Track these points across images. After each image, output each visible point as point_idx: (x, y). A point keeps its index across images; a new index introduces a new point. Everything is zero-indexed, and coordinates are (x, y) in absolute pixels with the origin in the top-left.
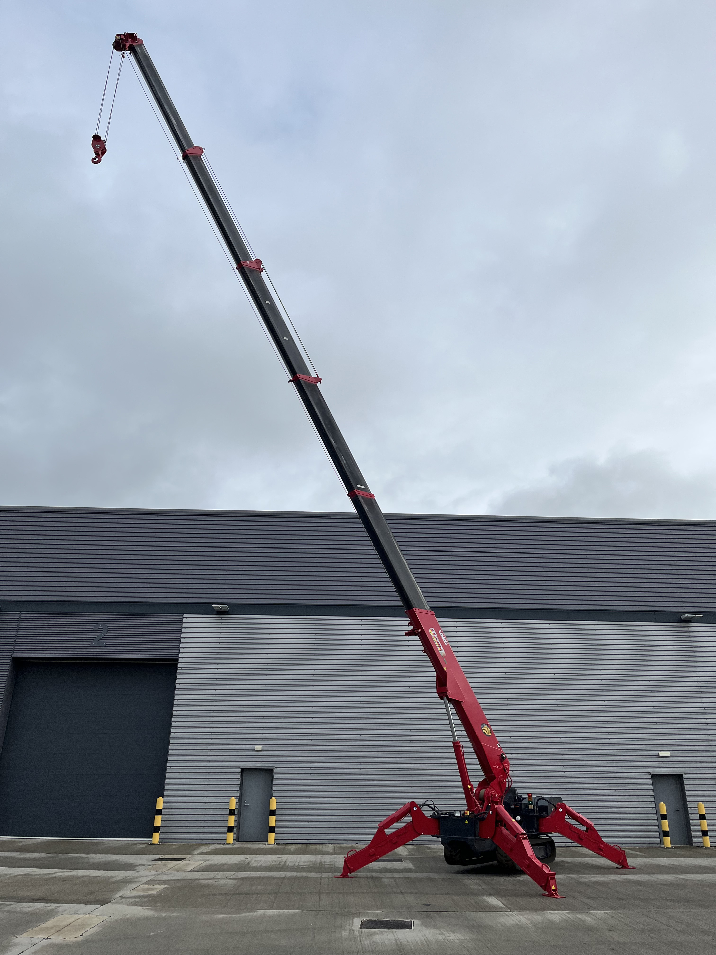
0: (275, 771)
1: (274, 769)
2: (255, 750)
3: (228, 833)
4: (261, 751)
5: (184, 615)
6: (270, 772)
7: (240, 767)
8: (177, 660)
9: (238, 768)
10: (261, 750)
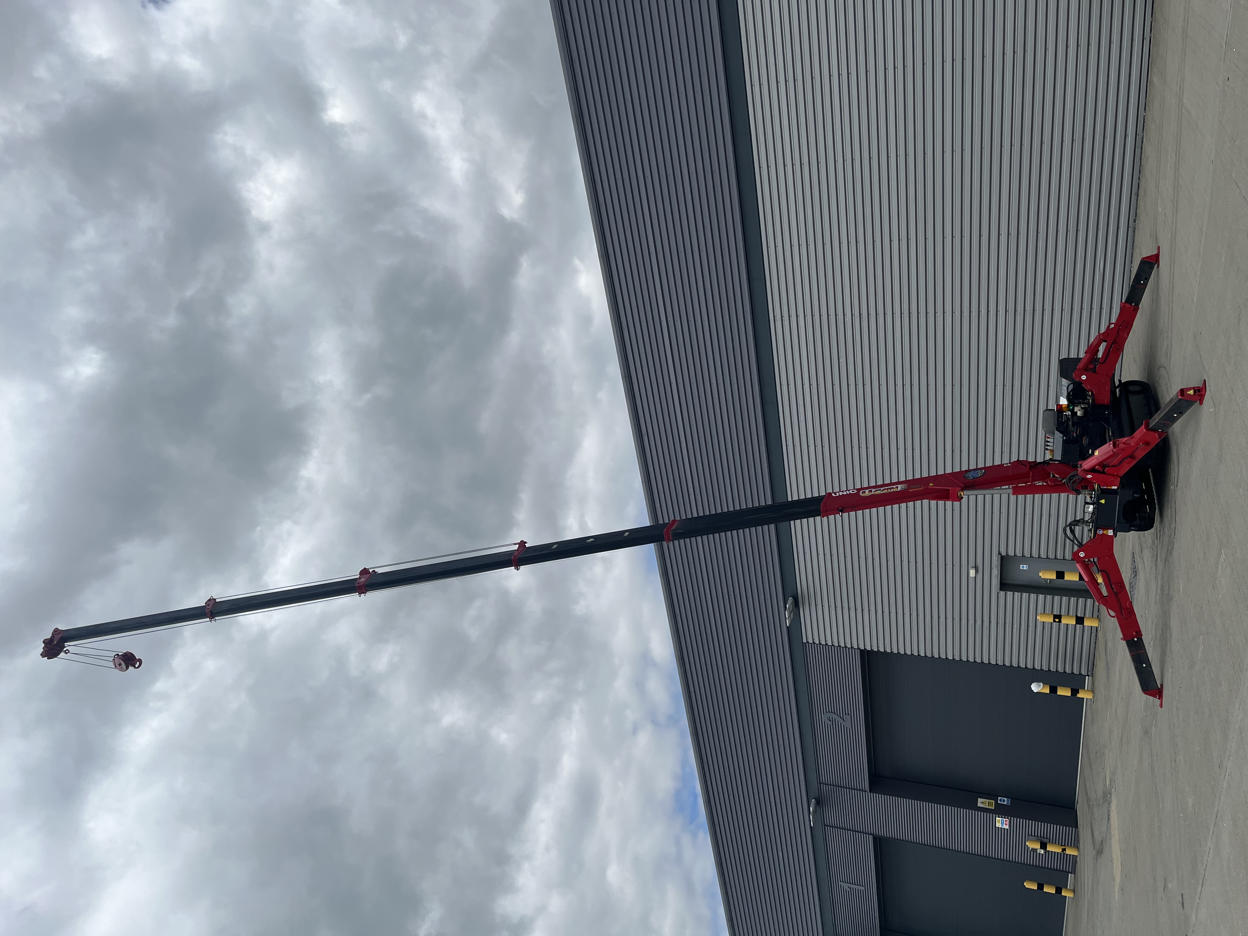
0: (1004, 554)
1: (1001, 554)
2: (975, 577)
3: (1084, 625)
4: (977, 568)
5: (804, 642)
6: (1004, 560)
7: (998, 593)
8: (861, 651)
9: (999, 593)
10: (975, 571)
